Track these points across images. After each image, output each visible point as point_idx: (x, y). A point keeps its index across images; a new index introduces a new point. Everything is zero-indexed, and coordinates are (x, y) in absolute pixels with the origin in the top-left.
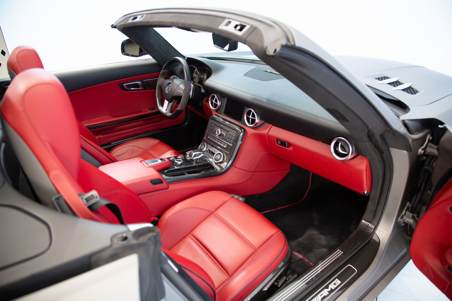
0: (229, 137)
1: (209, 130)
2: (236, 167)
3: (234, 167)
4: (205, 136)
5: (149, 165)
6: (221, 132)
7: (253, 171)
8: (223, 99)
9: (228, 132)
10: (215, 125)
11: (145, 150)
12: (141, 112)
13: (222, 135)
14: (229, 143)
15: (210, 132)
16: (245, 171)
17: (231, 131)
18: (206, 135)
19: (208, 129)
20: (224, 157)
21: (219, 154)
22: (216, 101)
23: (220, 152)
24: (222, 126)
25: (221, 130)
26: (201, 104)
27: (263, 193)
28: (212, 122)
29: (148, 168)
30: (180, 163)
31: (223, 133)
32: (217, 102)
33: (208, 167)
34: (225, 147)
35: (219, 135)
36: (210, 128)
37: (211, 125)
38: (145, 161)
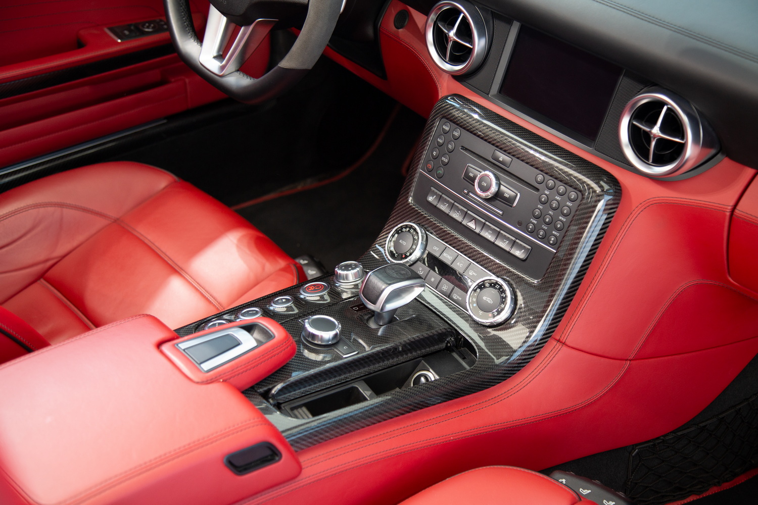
0: (537, 212)
1: (430, 166)
2: (564, 344)
3: (559, 345)
4: (413, 189)
5: (206, 366)
6: (499, 185)
7: (631, 357)
8: (499, 25)
9: (537, 190)
10: (464, 148)
11: (116, 221)
12: (79, 45)
13: (506, 199)
14: (542, 239)
15: (440, 178)
16: (603, 359)
17: (550, 189)
18: (414, 184)
19: (427, 162)
20: (515, 301)
21: (493, 285)
22: (465, 32)
23: (494, 278)
24: (502, 157)
25: (497, 178)
26: (370, 31)
27: (658, 438)
28: (446, 133)
29: (204, 387)
30: (328, 335)
31: (508, 192)
32: (470, 38)
33: (443, 345)
34: (519, 254)
35: (487, 200)
36: (435, 158)
37: (441, 145)
38: (177, 345)
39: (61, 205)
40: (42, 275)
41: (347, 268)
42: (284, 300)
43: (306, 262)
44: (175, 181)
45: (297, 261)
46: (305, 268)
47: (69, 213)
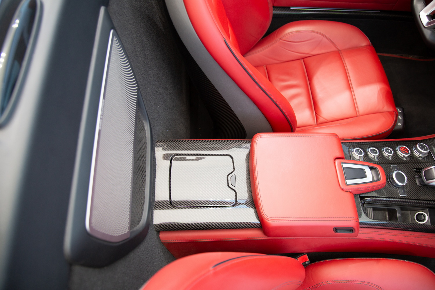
5: (348, 182)
11: (339, 51)
38: (342, 163)
39: (324, 36)
40: (303, 58)
41: (422, 147)
42: (390, 151)
43: (400, 111)
44: (369, 45)
45: (397, 108)
46: (399, 114)
47: (325, 40)
